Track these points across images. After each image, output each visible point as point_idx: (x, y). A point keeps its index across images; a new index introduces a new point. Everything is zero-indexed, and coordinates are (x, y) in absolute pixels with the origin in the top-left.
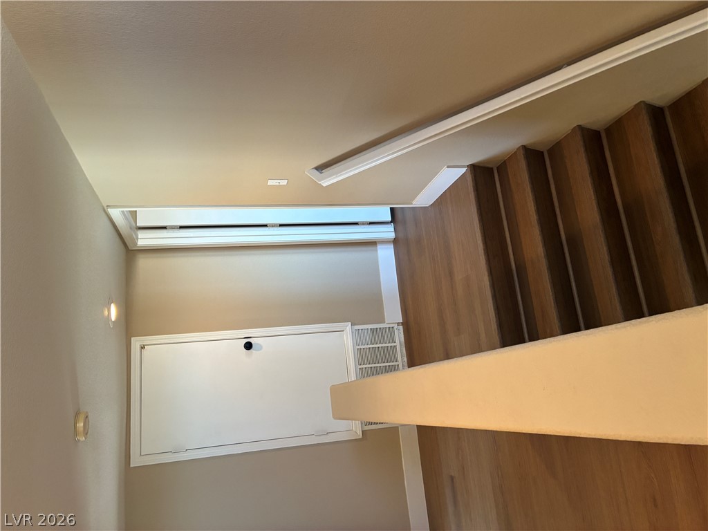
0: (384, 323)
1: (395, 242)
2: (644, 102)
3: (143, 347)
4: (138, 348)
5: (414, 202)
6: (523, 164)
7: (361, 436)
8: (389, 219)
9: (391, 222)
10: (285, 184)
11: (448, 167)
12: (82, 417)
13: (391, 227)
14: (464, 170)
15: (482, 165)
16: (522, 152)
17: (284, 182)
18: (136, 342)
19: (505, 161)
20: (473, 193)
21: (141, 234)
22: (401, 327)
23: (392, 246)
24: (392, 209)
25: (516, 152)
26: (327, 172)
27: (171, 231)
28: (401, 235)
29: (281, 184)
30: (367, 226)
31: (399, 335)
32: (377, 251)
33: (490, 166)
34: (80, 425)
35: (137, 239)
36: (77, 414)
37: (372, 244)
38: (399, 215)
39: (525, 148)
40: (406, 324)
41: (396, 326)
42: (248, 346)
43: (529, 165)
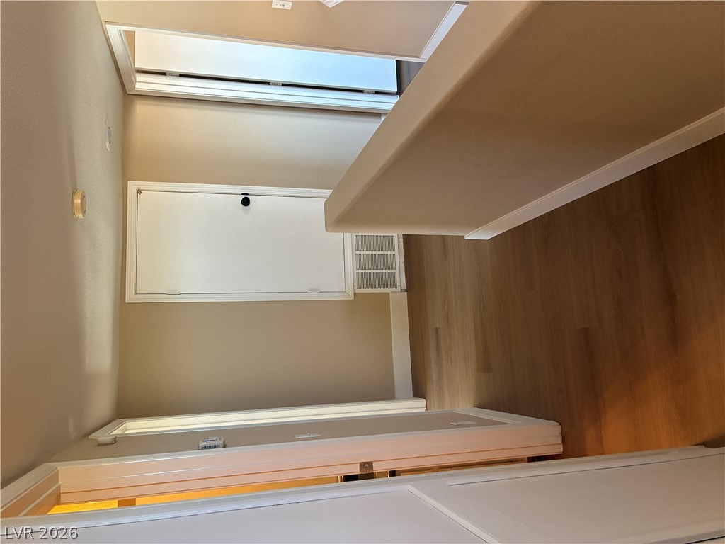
3: (139, 192)
4: (136, 192)
5: (421, 56)
7: (352, 298)
8: (396, 90)
9: (397, 93)
12: (79, 195)
13: (396, 99)
17: (288, 6)
18: (133, 186)
21: (139, 77)
27: (170, 78)
29: (286, 8)
30: (373, 95)
34: (78, 201)
35: (136, 82)
36: (74, 192)
37: (376, 115)
42: (246, 202)
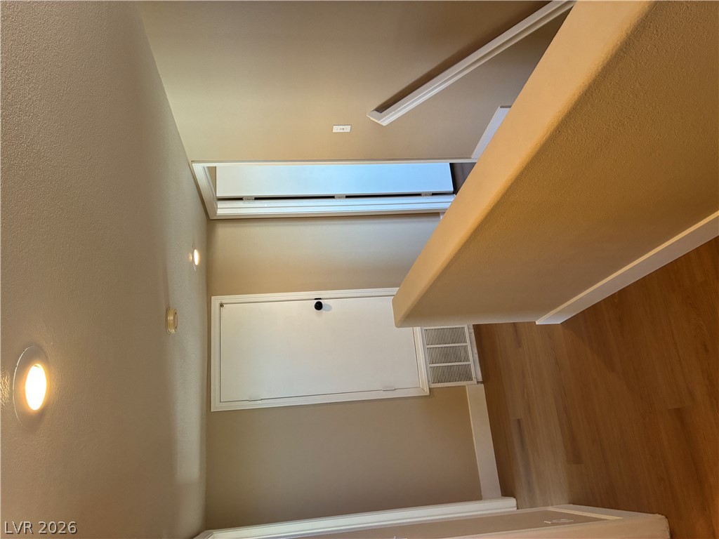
3: (222, 305)
4: (218, 305)
5: (473, 157)
7: (428, 393)
9: (453, 193)
10: (349, 131)
11: (501, 107)
12: (171, 312)
17: (347, 129)
18: (216, 301)
21: (220, 205)
24: (452, 165)
27: (247, 202)
30: (429, 197)
34: (171, 318)
35: (217, 208)
36: (167, 310)
37: (435, 214)
42: (319, 306)
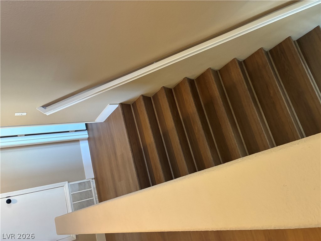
0: (85, 179)
1: (89, 139)
2: (186, 77)
5: (96, 120)
6: (142, 103)
8: (85, 128)
9: (86, 130)
10: (26, 115)
11: (110, 104)
13: (86, 132)
14: (117, 106)
15: (125, 103)
16: (142, 97)
17: (25, 114)
19: (135, 102)
20: (122, 116)
22: (94, 180)
23: (87, 141)
24: (86, 124)
25: (139, 98)
26: (48, 108)
28: (91, 136)
29: (23, 115)
30: (74, 132)
31: (93, 184)
32: (80, 144)
33: (129, 103)
37: (77, 141)
38: (89, 127)
39: (143, 96)
40: (96, 179)
41: (91, 180)
42: (9, 201)
43: (145, 103)
